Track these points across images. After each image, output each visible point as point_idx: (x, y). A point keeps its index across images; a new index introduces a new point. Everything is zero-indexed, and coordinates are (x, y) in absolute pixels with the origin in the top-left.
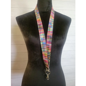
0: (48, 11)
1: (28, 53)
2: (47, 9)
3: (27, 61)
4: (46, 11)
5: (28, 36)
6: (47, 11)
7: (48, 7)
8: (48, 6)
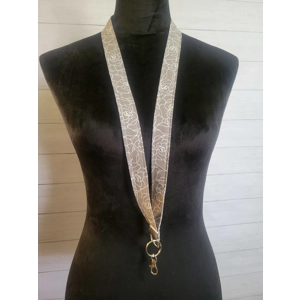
0: (153, 31)
1: (86, 182)
2: (150, 26)
3: (85, 213)
4: (146, 33)
5: (81, 122)
6: (151, 32)
7: (154, 17)
8: (153, 14)
